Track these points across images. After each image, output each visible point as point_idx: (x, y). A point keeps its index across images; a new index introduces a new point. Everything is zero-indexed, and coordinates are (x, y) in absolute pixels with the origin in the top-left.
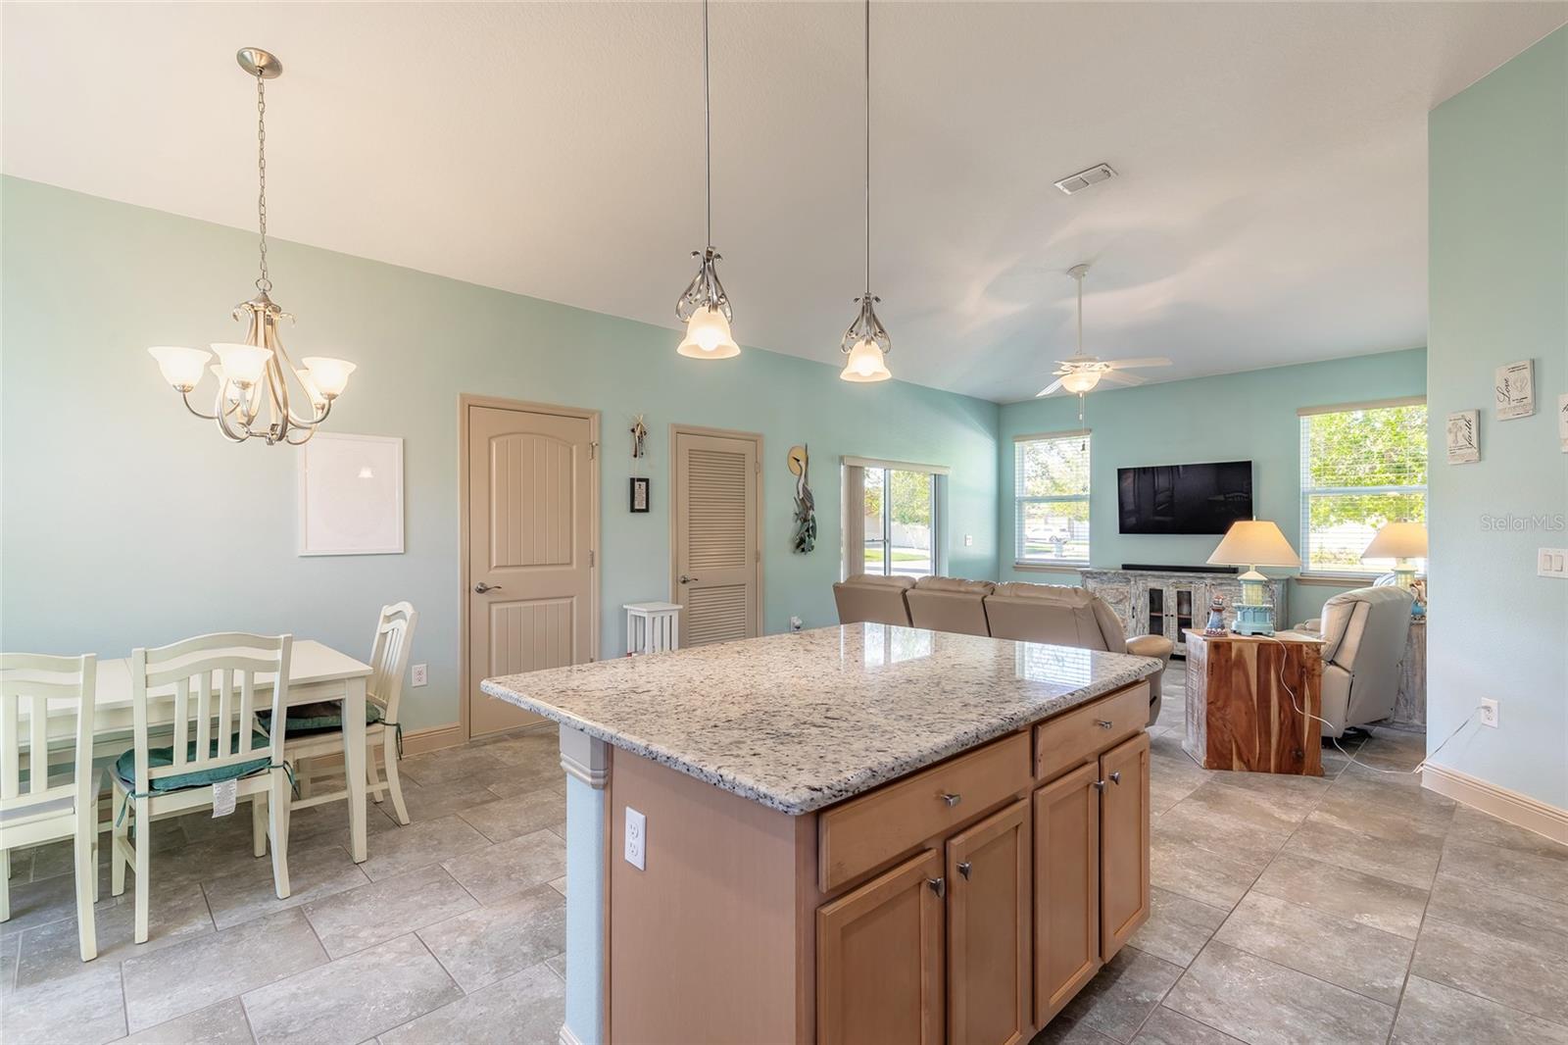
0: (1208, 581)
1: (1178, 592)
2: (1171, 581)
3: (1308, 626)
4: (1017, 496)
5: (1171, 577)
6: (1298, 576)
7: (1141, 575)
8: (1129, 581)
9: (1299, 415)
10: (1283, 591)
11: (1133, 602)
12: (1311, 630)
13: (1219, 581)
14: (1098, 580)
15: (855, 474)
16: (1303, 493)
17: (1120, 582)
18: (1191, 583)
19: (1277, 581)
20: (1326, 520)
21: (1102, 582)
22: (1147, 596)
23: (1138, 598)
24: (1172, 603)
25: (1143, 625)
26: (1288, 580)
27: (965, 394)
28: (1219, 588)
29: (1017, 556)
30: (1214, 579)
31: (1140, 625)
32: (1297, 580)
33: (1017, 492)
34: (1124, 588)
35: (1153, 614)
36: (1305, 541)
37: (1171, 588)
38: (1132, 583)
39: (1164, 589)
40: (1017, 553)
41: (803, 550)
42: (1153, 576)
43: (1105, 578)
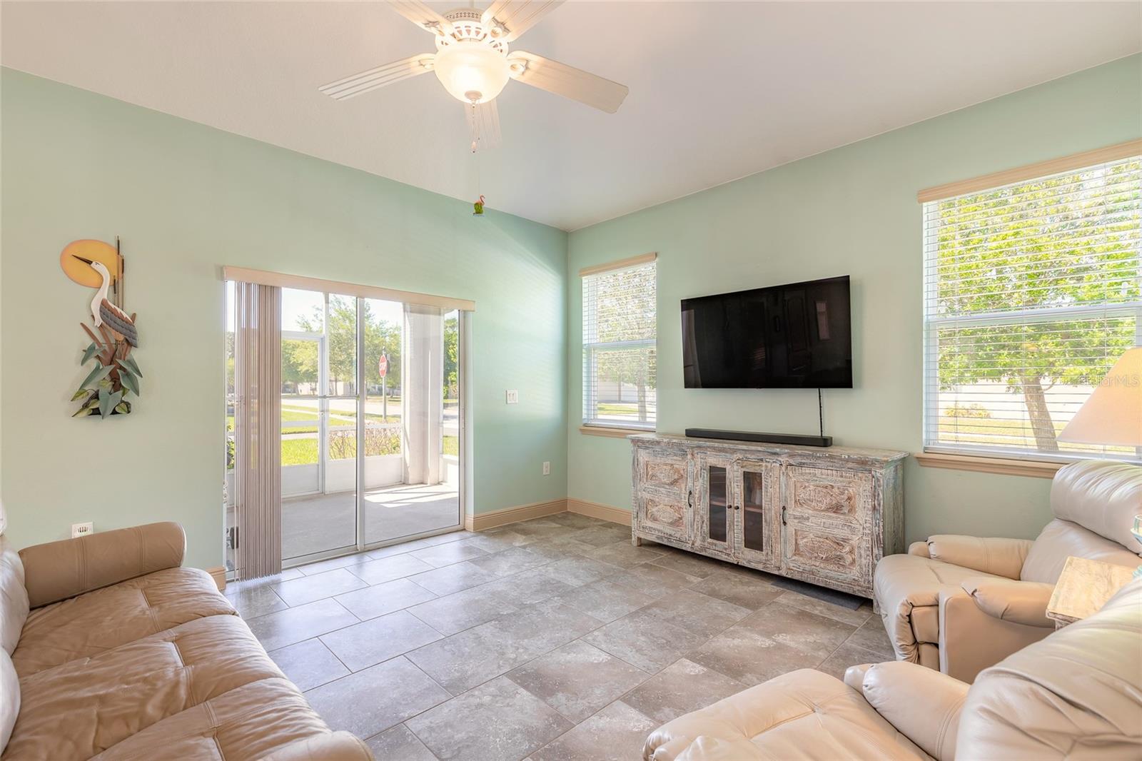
0: (783, 459)
1: (745, 473)
2: (736, 456)
3: (933, 550)
4: (584, 342)
5: (735, 451)
6: (919, 452)
7: (699, 447)
8: (684, 454)
9: (921, 201)
10: (895, 478)
11: (690, 484)
12: (938, 558)
13: (799, 460)
14: (651, 451)
15: (268, 295)
16: (928, 326)
17: (675, 455)
18: (762, 460)
19: (883, 464)
20: (961, 378)
21: (655, 454)
22: (706, 475)
23: (695, 479)
24: (737, 490)
25: (702, 517)
26: (903, 460)
27: (540, 222)
28: (799, 470)
29: (584, 416)
30: (791, 456)
31: (698, 518)
32: (919, 459)
33: (585, 337)
34: (680, 465)
35: (714, 503)
36: (932, 405)
37: (736, 468)
38: (689, 457)
39: (728, 467)
40: (584, 411)
41: (96, 412)
42: (714, 448)
43: (657, 448)
